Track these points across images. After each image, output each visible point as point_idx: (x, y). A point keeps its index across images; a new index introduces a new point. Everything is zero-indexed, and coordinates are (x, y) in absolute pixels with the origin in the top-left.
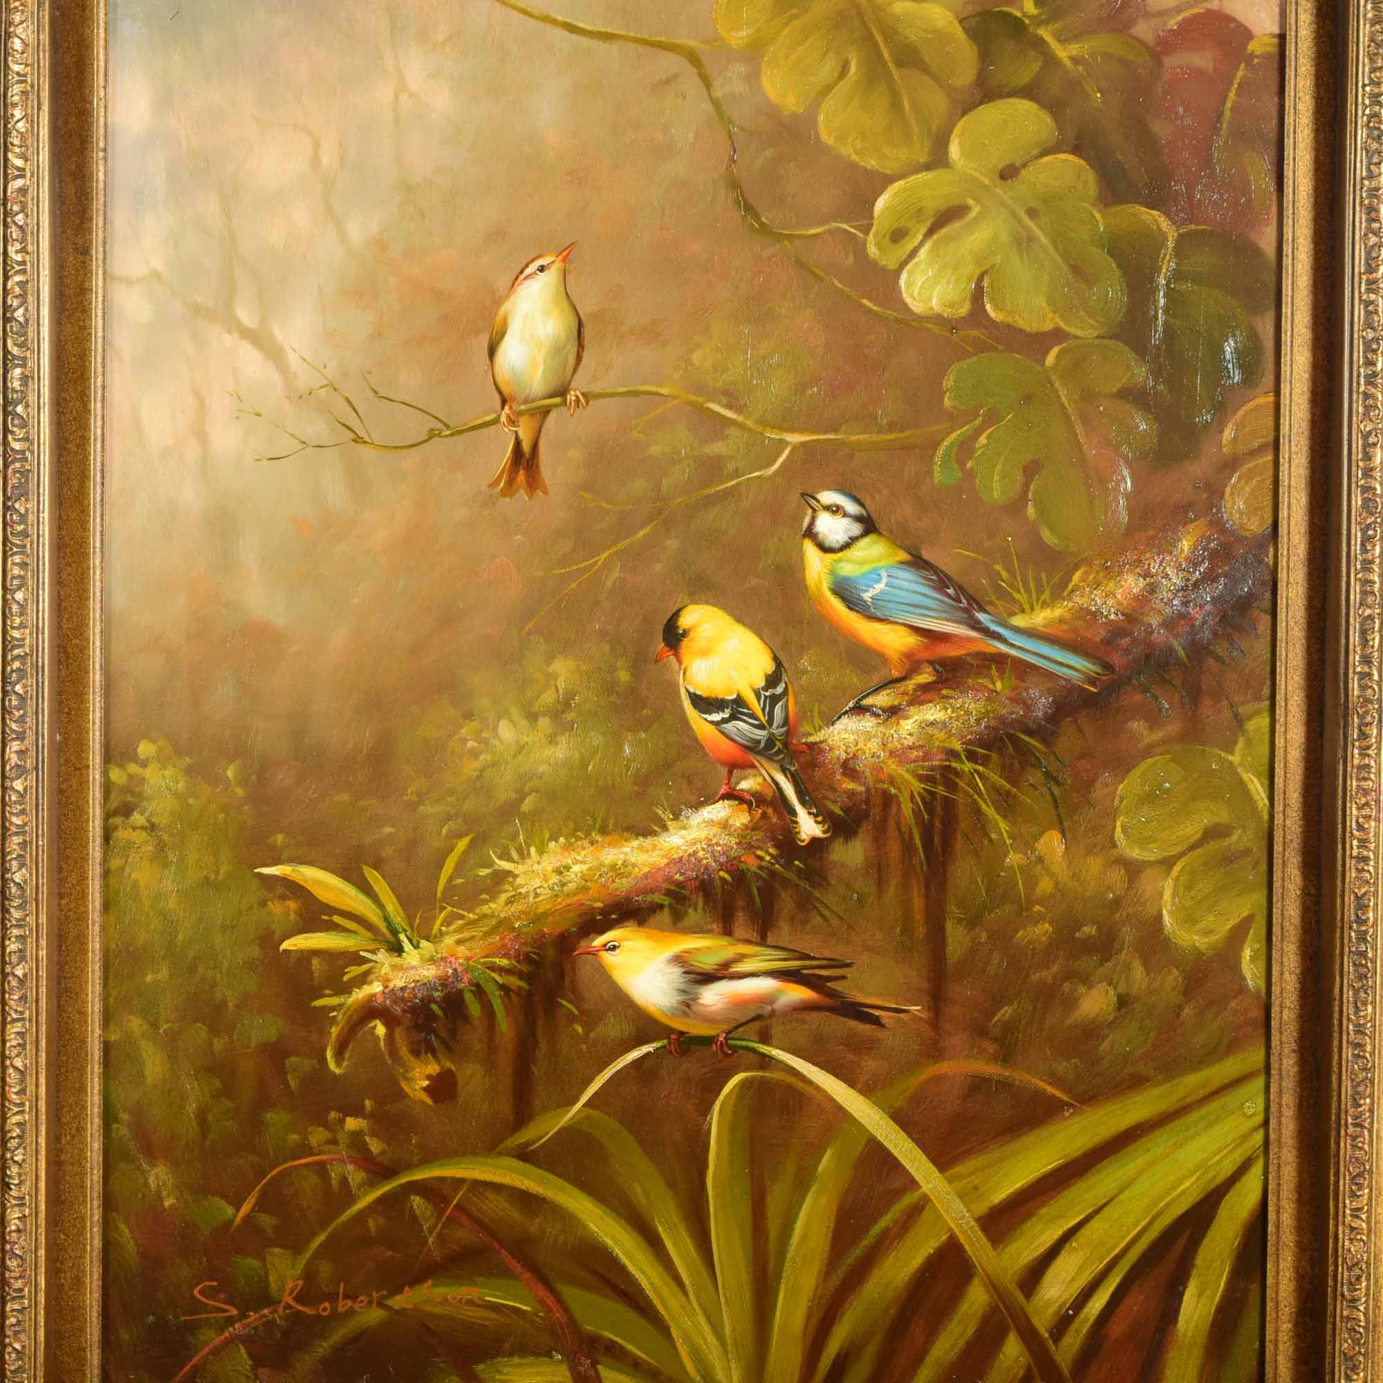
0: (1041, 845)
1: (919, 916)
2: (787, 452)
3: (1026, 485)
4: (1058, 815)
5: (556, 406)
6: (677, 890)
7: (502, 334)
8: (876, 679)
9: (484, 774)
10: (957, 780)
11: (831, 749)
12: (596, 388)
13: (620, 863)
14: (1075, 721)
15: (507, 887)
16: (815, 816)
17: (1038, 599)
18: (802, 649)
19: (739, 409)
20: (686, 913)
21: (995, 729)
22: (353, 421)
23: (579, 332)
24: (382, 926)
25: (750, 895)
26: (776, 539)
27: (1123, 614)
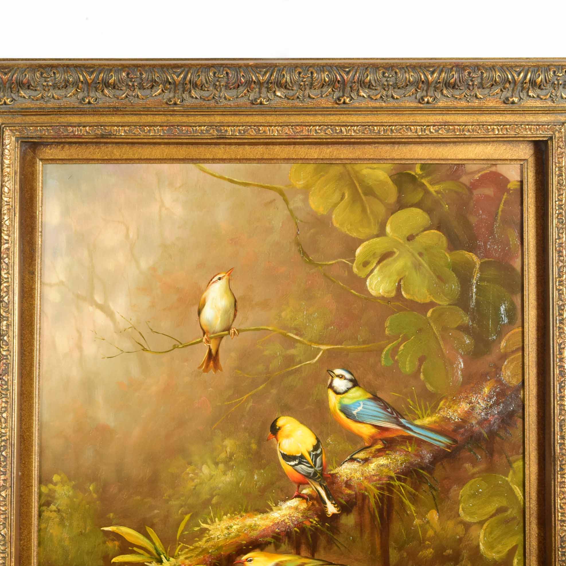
0: (428, 516)
1: (378, 546)
2: (321, 353)
3: (420, 366)
4: (436, 503)
5: (226, 335)
6: (277, 536)
7: (204, 305)
8: (359, 447)
9: (197, 488)
10: (393, 489)
11: (340, 476)
12: (242, 327)
13: (253, 525)
14: (442, 464)
15: (206, 535)
16: (334, 504)
17: (425, 413)
18: (328, 435)
19: (301, 336)
20: (280, 546)
21: (408, 467)
22: (142, 342)
23: (235, 305)
24: (154, 552)
25: (307, 537)
26: (317, 389)
27: (461, 419)
